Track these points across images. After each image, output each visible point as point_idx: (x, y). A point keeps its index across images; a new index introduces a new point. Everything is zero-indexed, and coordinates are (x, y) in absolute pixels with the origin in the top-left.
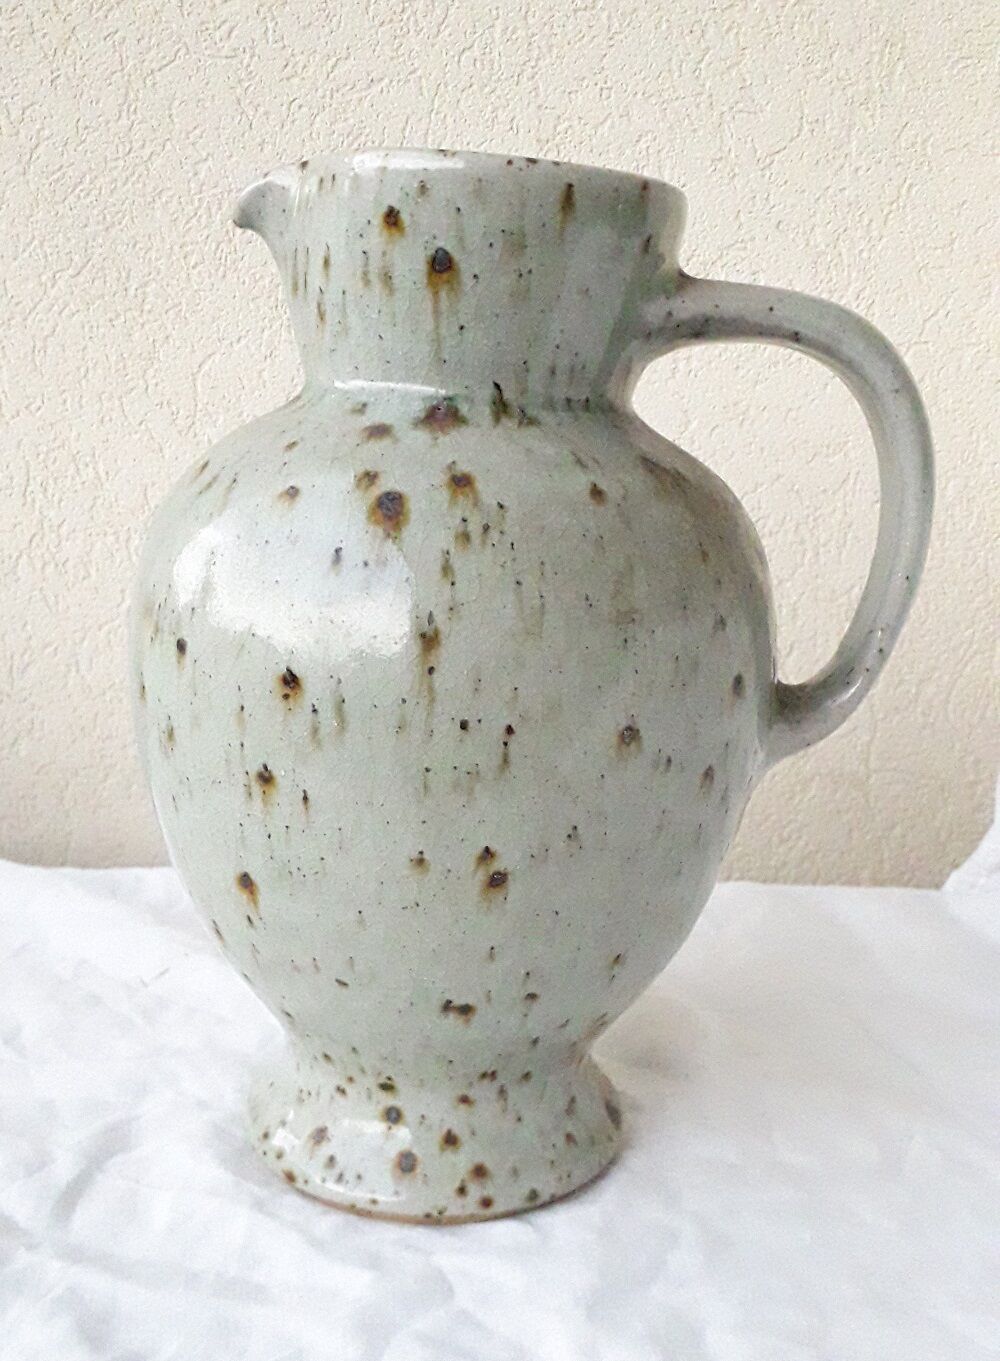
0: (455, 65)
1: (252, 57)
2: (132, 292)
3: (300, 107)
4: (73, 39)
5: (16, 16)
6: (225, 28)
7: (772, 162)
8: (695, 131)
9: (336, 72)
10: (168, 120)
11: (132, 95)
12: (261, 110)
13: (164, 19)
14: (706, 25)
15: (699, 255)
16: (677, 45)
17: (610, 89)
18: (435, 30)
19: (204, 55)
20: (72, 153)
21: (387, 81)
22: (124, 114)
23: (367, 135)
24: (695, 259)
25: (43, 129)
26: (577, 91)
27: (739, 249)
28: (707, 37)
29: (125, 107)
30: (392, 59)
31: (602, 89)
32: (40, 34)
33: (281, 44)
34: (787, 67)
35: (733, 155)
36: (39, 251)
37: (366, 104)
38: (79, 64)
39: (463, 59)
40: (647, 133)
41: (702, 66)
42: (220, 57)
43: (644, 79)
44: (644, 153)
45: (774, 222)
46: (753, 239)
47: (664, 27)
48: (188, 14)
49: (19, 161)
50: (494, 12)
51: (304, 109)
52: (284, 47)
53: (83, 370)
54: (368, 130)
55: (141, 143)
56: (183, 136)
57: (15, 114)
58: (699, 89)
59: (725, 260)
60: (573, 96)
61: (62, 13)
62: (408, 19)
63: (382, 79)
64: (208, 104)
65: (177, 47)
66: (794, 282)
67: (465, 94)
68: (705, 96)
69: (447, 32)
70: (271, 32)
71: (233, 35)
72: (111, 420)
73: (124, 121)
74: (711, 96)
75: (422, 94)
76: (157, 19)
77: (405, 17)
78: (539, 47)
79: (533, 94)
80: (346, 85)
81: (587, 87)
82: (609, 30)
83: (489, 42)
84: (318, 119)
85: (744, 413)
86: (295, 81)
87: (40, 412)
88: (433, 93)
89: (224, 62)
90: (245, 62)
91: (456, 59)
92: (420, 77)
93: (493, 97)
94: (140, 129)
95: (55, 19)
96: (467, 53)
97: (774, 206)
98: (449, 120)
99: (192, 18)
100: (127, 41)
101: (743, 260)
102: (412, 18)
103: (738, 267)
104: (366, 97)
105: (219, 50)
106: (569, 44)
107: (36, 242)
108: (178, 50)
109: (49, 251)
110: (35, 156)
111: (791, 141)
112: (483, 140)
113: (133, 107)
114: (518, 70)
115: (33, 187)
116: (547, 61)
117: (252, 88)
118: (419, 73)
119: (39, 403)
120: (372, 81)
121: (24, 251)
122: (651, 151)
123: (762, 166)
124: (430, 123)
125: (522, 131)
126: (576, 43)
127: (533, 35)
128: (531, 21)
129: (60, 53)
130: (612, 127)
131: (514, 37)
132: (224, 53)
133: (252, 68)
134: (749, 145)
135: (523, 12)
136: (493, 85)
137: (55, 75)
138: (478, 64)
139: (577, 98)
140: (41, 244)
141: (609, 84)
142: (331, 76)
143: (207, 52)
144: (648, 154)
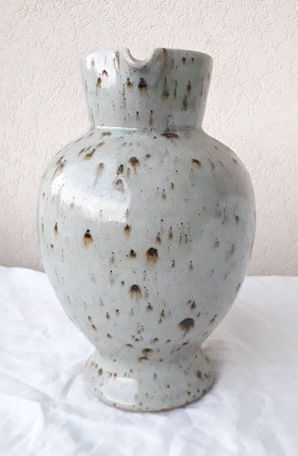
0: (178, 21)
1: (114, 20)
2: (78, 94)
3: (129, 35)
4: (60, 17)
5: (42, 11)
6: (106, 12)
7: (278, 47)
8: (254, 38)
9: (141, 24)
10: (89, 40)
11: (78, 34)
12: (118, 36)
13: (87, 10)
14: (257, 6)
15: (256, 77)
16: (247, 12)
17: (227, 26)
18: (171, 11)
19: (100, 20)
20: (59, 51)
21: (156, 26)
22: (75, 39)
23: (151, 43)
24: (254, 78)
25: (50, 45)
26: (216, 27)
27: (268, 75)
28: (257, 9)
29: (76, 37)
30: (158, 20)
31: (224, 26)
32: (50, 16)
33: (123, 16)
34: (283, 18)
35: (266, 45)
36: (49, 82)
37: (150, 34)
38: (61, 25)
39: (180, 18)
40: (239, 39)
41: (256, 18)
42: (105, 21)
43: (237, 23)
44: (238, 45)
45: (280, 66)
46: (273, 71)
47: (243, 6)
48: (95, 8)
49: (43, 54)
50: (190, 4)
51: (131, 36)
52: (124, 17)
53: (63, 119)
54: (151, 41)
55: (80, 48)
56: (94, 45)
57: (42, 41)
58: (255, 25)
59: (264, 78)
60: (215, 29)
61: (56, 9)
62: (163, 7)
63: (155, 26)
64: (101, 35)
65: (91, 19)
66: (287, 84)
67: (181, 29)
68: (256, 27)
69: (175, 11)
70: (120, 12)
71: (109, 14)
72: (72, 134)
73: (75, 41)
74: (258, 27)
75: (167, 30)
76: (85, 10)
77: (162, 7)
78: (204, 14)
79: (202, 29)
80: (144, 28)
81: (219, 26)
82: (226, 8)
83: (188, 13)
84: (135, 38)
85: (271, 126)
86: (128, 27)
87: (50, 132)
88: (171, 30)
89: (106, 22)
90: (112, 22)
91: (178, 19)
92: (167, 25)
93: (190, 30)
94: (80, 44)
95: (54, 11)
96: (182, 17)
97: (279, 61)
98: (176, 38)
99: (96, 9)
100: (76, 17)
101: (270, 78)
102: (164, 7)
103: (268, 80)
104: (150, 31)
105: (104, 19)
106: (213, 13)
107: (49, 79)
108: (92, 19)
109: (52, 82)
110: (48, 53)
111: (285, 40)
112: (186, 44)
113: (78, 37)
114: (198, 22)
115: (47, 62)
116: (207, 18)
117: (115, 30)
118: (166, 24)
119: (50, 128)
120: (152, 26)
121: (45, 82)
122: (240, 45)
123: (275, 48)
124: (170, 38)
125: (199, 40)
126: (215, 12)
127: (202, 10)
128: (201, 6)
129: (55, 21)
130: (227, 38)
131: (196, 11)
132: (106, 20)
133: (114, 24)
134: (271, 42)
135: (199, 3)
136: (190, 27)
137: (54, 28)
138: (185, 20)
139: (216, 29)
140: (50, 80)
141: (226, 25)
142: (139, 25)
143: (101, 19)
144: (239, 46)
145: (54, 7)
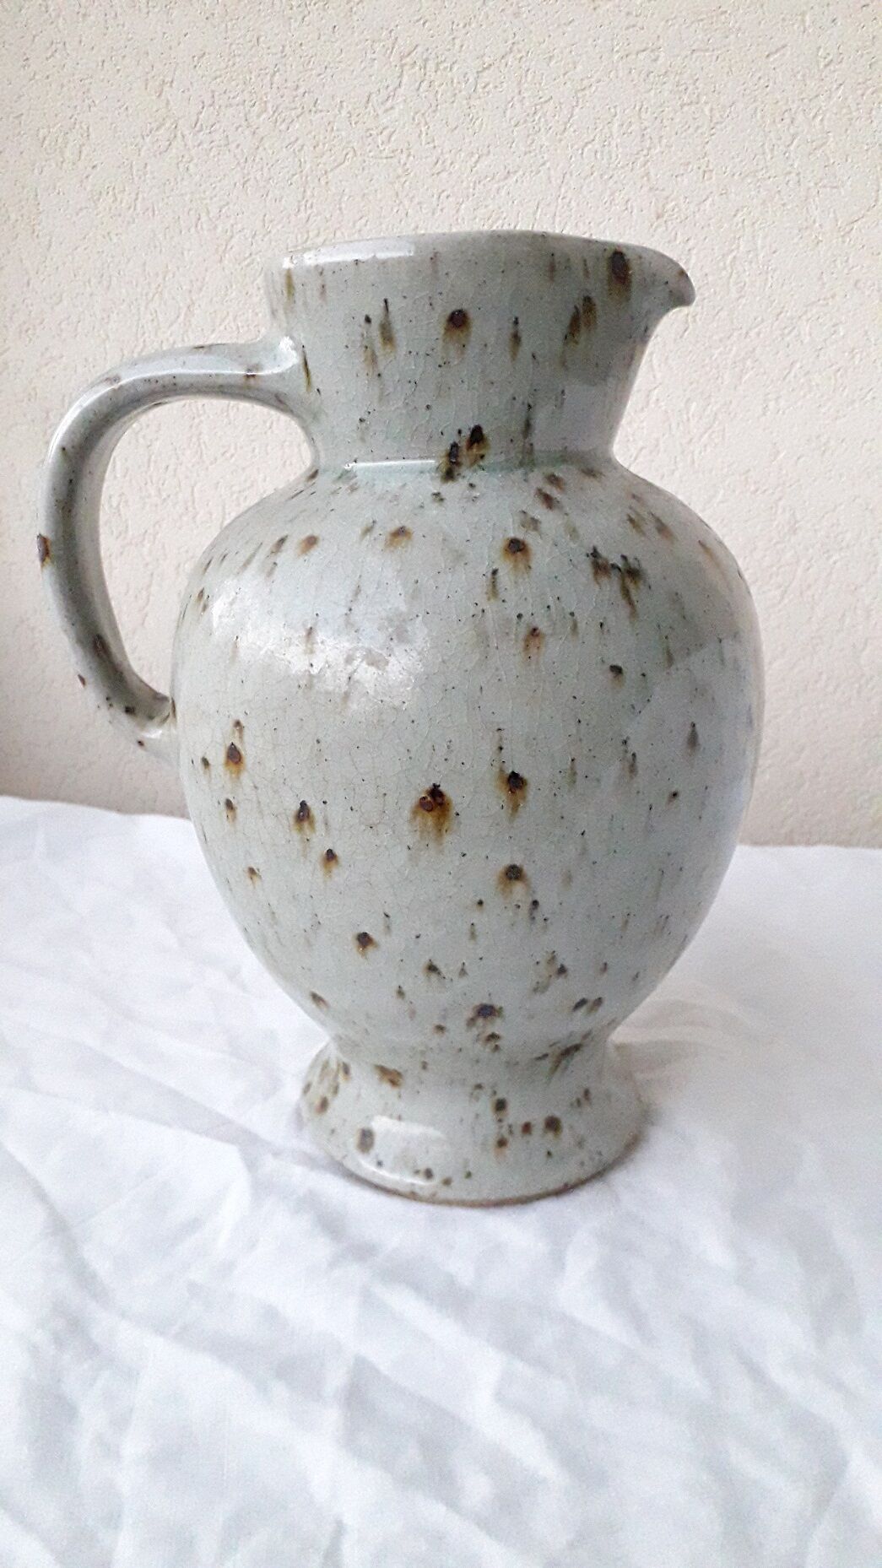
145: (246, 120)
